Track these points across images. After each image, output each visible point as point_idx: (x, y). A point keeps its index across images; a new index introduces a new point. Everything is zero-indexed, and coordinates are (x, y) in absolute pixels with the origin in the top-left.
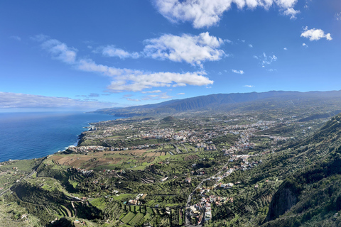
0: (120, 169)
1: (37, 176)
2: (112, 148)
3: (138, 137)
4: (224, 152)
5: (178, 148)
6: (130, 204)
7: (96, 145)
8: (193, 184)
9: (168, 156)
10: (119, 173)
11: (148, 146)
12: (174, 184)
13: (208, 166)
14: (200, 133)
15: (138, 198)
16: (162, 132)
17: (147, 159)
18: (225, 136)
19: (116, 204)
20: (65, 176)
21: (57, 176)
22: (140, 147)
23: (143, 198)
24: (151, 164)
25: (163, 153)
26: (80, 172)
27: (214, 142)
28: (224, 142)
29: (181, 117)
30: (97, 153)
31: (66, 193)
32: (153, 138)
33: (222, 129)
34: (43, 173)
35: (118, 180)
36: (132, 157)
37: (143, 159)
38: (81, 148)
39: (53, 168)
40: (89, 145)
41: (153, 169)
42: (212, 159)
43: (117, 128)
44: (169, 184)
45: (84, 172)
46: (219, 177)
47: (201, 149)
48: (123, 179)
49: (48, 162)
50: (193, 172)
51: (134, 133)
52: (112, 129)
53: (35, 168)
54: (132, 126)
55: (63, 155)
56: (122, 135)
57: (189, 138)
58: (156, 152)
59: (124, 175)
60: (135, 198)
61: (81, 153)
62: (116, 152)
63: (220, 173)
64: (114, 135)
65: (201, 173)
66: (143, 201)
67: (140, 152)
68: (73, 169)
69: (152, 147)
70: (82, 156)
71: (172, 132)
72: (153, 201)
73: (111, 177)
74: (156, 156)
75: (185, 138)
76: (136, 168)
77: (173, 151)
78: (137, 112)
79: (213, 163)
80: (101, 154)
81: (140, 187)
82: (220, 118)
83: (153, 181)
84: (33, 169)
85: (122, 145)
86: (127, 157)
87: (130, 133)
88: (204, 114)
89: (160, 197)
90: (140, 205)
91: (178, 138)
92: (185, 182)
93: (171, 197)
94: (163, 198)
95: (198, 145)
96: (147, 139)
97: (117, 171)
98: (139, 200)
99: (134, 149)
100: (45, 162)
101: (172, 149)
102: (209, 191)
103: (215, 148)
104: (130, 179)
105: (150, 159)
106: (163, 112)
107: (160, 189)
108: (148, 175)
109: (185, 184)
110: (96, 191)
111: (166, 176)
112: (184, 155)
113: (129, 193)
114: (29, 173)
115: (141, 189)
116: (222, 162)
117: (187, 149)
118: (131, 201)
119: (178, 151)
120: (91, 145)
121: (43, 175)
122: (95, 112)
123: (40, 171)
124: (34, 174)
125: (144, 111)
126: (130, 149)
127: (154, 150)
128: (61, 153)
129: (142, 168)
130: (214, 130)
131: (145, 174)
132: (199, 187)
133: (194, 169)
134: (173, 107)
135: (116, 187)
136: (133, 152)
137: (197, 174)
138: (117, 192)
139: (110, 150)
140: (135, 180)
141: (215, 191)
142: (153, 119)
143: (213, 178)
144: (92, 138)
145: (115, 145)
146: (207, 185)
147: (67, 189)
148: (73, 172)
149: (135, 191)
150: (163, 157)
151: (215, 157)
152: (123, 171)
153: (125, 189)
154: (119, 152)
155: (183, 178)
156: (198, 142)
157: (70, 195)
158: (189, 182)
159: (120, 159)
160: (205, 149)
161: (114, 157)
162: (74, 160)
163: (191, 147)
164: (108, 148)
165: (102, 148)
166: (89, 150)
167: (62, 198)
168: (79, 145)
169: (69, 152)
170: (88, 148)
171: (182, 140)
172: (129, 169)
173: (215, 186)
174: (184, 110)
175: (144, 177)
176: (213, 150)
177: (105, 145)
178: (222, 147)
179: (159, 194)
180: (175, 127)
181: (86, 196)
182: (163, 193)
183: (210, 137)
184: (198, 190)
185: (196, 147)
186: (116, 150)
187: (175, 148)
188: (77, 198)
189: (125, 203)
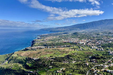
0: (52, 56)
1: (8, 63)
2: (49, 47)
3: (61, 42)
4: (109, 52)
5: (81, 48)
6: (58, 73)
7: (41, 46)
8: (89, 66)
9: (76, 51)
10: (52, 58)
11: (66, 46)
12: (79, 65)
13: (99, 58)
14: (94, 41)
15: (61, 70)
16: (73, 40)
17: (65, 52)
18: (109, 44)
19: (51, 73)
20: (24, 61)
21: (20, 62)
22: (62, 46)
23: (64, 70)
24: (67, 54)
25: (73, 50)
26: (32, 59)
27: (102, 47)
28: (109, 47)
29: (82, 32)
30: (41, 50)
31: (25, 70)
32: (68, 42)
33: (107, 40)
34: (12, 61)
35: (52, 61)
36: (58, 51)
37: (64, 52)
38: (33, 47)
39: (18, 58)
40: (37, 46)
41: (68, 57)
42: (101, 55)
43: (51, 38)
44: (76, 65)
45: (35, 59)
46: (105, 66)
47: (94, 49)
48: (54, 61)
49: (15, 55)
50: (89, 60)
51: (59, 40)
52: (49, 38)
53: (7, 59)
54: (58, 37)
55: (23, 51)
56: (53, 41)
57: (87, 43)
58: (70, 49)
59: (54, 59)
60: (60, 70)
61: (33, 50)
62: (50, 49)
63: (106, 63)
64: (49, 41)
65: (94, 62)
66: (64, 71)
67: (62, 49)
68: (29, 58)
69: (68, 47)
70: (33, 51)
71: (78, 40)
72: (68, 71)
73: (48, 60)
74: (70, 51)
75: (85, 43)
76: (60, 56)
77: (79, 49)
78: (60, 30)
79: (102, 57)
80: (43, 50)
81: (62, 65)
82: (106, 33)
83: (68, 62)
84: (6, 59)
85: (53, 45)
86: (56, 51)
87: (57, 40)
88: (96, 31)
89: (72, 70)
90: (62, 73)
91: (81, 43)
92: (85, 65)
93: (78, 71)
94: (74, 71)
95: (93, 47)
96: (65, 43)
97: (51, 58)
98: (62, 71)
99: (59, 47)
100: (13, 55)
101: (78, 48)
102: (99, 71)
103: (103, 50)
104: (57, 61)
105: (67, 52)
106: (73, 30)
107: (72, 66)
108: (66, 59)
109: (85, 66)
110: (41, 67)
111: (75, 61)
112: (84, 52)
113: (57, 67)
114: (3, 62)
115: (63, 66)
116: (107, 58)
117: (86, 48)
118: (58, 71)
119: (81, 49)
120: (38, 46)
121: (12, 62)
122: (40, 30)
123: (10, 60)
124: (7, 62)
125: (63, 29)
126: (57, 47)
127: (68, 48)
128: (22, 51)
129: (63, 56)
130: (102, 40)
131: (64, 59)
132: (93, 68)
133: (90, 59)
134: (78, 27)
135: (51, 65)
136: (59, 48)
137: (92, 62)
138: (51, 67)
139: (48, 48)
140: (60, 61)
141: (103, 72)
142: (68, 33)
143: (102, 65)
144: (38, 42)
145: (50, 45)
146: (98, 68)
147: (26, 68)
148: (28, 59)
149: (60, 66)
150: (73, 51)
151: (103, 55)
152: (54, 57)
153: (55, 66)
154: (52, 49)
155: (84, 63)
156: (93, 46)
157: (27, 70)
158: (88, 65)
159: (52, 52)
160: (97, 49)
161: (49, 51)
162: (29, 54)
163: (89, 48)
164: (47, 47)
165: (44, 47)
166: (37, 48)
167: (23, 72)
168: (32, 46)
169: (26, 50)
170: (36, 47)
171: (83, 44)
172: (57, 56)
173: (103, 70)
174: (84, 29)
175: (64, 60)
176: (101, 50)
177: (45, 45)
178: (108, 50)
179: (71, 69)
180: (79, 37)
181: (36, 70)
182: (73, 68)
183: (99, 43)
184: (93, 70)
185: (91, 48)
186: (51, 48)
187: (79, 47)
188: (31, 72)
189: (55, 72)
